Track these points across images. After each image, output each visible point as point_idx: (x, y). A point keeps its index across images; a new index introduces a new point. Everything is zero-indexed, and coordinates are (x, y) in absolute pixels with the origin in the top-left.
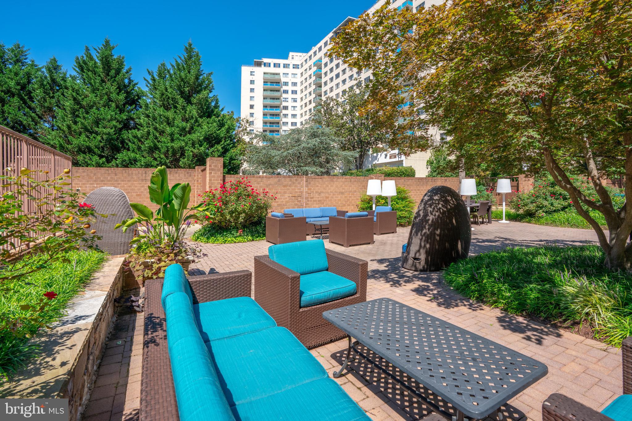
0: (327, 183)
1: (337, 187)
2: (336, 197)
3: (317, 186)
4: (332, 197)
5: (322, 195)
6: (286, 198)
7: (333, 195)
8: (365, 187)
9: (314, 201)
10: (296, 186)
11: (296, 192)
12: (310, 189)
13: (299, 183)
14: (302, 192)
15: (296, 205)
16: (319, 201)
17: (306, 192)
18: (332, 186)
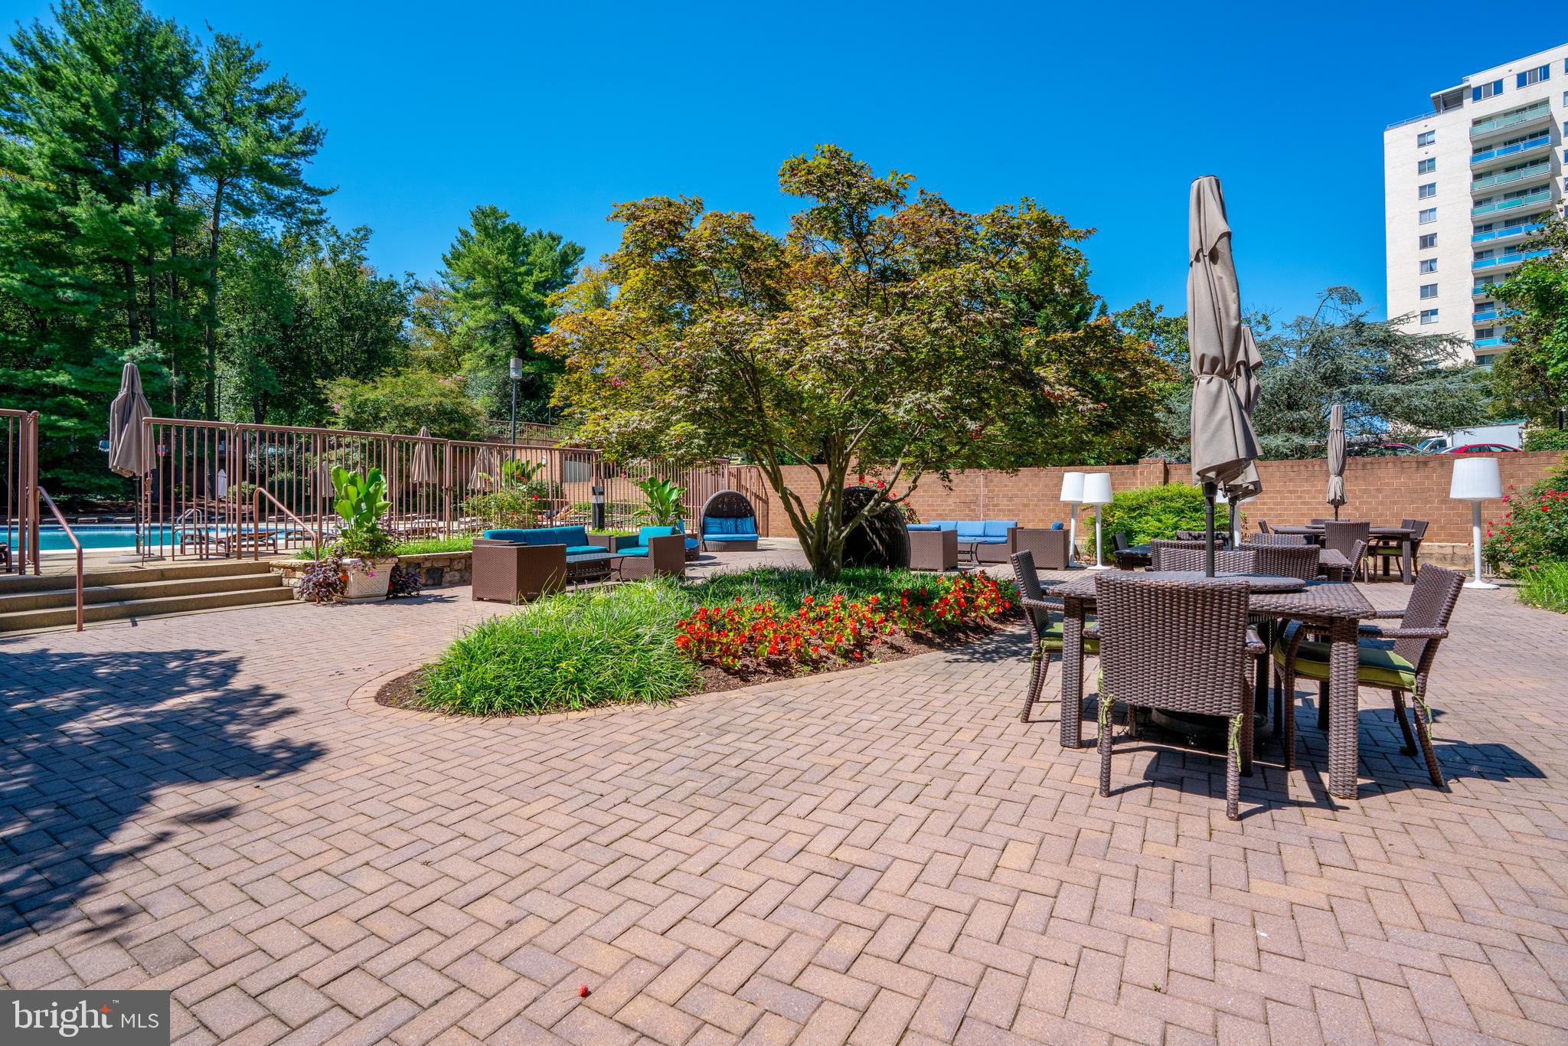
0: (1024, 479)
1: (1046, 486)
2: (1044, 505)
3: (1006, 486)
4: (1036, 505)
5: (1016, 500)
6: (950, 505)
7: (1039, 500)
8: (1059, 485)
9: (1000, 510)
10: (966, 486)
11: (967, 496)
12: (993, 491)
13: (972, 481)
14: (977, 496)
15: (967, 515)
16: (1009, 510)
17: (985, 496)
18: (1036, 485)
